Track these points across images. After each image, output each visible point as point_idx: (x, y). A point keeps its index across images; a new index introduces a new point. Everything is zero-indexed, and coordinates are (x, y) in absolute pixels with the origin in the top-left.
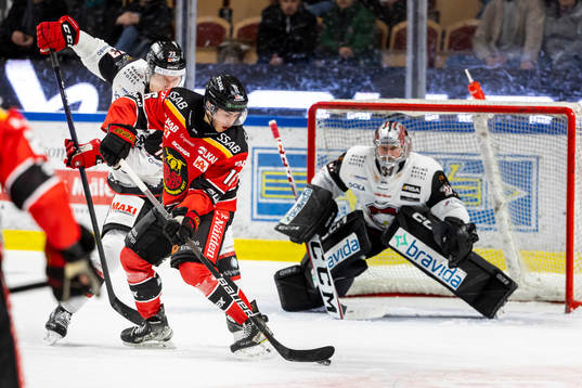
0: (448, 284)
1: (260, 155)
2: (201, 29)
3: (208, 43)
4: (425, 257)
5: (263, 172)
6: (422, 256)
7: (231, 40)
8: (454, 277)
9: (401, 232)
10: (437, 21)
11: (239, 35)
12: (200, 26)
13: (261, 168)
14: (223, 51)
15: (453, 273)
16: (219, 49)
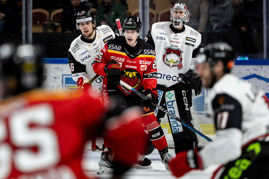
0: (173, 128)
1: (66, 78)
2: (35, 15)
3: (38, 22)
4: (173, 110)
5: (68, 86)
6: (172, 109)
7: (50, 21)
8: (177, 128)
9: (173, 92)
10: (154, 9)
11: (54, 18)
12: (34, 14)
13: (67, 85)
14: (46, 26)
15: (178, 126)
16: (44, 26)
